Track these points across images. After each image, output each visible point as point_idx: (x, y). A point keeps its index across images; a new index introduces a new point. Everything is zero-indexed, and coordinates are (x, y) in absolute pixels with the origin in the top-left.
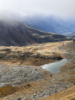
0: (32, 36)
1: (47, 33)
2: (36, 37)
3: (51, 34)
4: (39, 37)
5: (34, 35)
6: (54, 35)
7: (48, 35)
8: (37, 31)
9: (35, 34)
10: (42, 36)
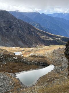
0: (40, 38)
1: (56, 36)
2: (44, 39)
3: (60, 37)
4: (47, 39)
5: (42, 37)
6: (64, 38)
7: (57, 38)
8: (46, 33)
9: (44, 37)
10: (50, 39)
